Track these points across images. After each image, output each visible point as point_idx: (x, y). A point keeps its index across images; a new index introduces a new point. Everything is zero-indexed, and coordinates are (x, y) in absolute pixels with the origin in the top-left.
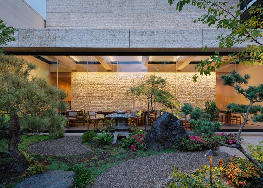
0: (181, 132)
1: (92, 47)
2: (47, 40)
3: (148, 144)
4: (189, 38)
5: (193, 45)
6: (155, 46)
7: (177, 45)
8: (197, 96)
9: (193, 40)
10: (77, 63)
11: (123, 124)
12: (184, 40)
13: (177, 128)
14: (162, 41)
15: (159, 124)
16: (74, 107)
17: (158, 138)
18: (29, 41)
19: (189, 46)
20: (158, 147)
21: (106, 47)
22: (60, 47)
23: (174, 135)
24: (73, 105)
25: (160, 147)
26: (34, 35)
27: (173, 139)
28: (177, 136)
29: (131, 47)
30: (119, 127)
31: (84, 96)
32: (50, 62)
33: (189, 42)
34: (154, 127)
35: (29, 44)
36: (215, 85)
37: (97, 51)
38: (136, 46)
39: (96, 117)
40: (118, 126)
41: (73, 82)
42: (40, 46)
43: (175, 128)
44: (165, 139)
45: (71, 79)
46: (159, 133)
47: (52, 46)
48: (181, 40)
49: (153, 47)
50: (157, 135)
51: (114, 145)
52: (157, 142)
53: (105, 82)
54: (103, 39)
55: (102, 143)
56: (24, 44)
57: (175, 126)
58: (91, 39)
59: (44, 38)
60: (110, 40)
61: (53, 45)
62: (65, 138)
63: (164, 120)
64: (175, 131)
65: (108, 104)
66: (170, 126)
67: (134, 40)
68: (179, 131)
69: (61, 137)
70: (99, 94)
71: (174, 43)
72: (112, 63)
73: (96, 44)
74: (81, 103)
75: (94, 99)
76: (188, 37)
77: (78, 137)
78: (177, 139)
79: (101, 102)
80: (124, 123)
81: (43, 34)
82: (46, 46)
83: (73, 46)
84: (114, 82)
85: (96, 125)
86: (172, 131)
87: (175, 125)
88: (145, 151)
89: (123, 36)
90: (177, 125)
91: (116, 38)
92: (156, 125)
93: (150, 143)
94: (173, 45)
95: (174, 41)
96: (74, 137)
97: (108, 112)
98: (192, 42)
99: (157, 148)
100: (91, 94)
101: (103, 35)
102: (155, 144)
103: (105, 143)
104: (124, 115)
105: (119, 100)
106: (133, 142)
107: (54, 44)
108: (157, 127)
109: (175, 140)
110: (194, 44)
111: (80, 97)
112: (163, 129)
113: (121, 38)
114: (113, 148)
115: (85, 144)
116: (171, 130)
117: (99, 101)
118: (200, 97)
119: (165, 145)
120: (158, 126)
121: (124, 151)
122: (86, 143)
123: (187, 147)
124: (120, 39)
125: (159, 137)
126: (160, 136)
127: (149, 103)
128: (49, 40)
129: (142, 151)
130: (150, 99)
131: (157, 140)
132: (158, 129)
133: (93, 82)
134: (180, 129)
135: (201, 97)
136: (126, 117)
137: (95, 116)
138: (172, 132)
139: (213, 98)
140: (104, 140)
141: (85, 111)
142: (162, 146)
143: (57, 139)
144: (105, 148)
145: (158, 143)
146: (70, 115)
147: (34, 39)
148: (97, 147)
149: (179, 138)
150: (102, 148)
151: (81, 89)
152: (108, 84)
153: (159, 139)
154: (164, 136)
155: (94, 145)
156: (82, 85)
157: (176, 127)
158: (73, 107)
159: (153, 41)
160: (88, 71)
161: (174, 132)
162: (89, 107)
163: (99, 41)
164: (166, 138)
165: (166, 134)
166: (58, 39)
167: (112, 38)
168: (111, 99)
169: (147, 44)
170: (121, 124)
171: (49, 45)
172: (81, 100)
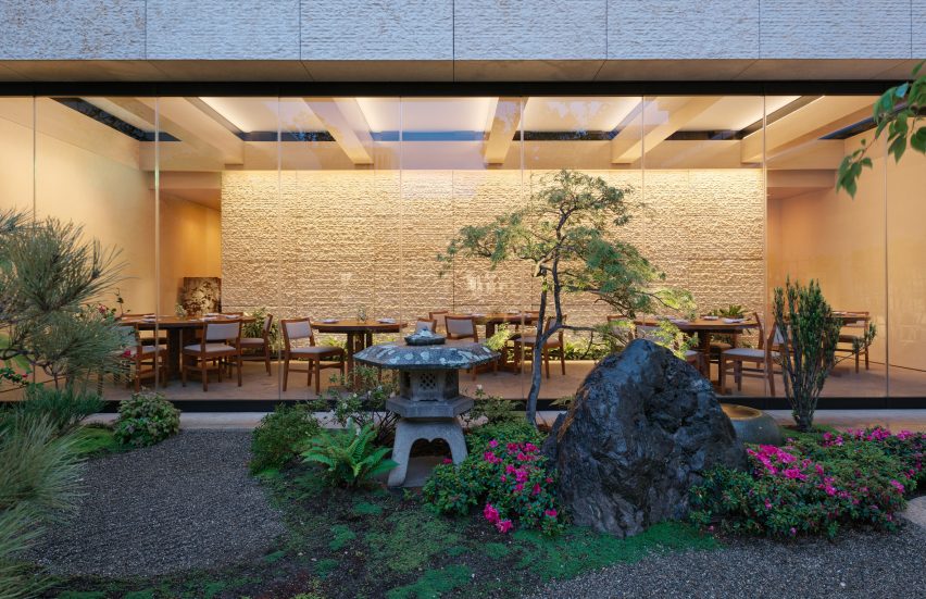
0: (717, 438)
1: (295, 57)
2: (109, 30)
3: (568, 497)
4: (701, 21)
5: (718, 49)
6: (560, 52)
7: (654, 49)
8: (690, 259)
9: (718, 26)
10: (243, 136)
11: (435, 390)
12: (679, 28)
13: (699, 419)
14: (588, 33)
15: (616, 400)
16: (231, 301)
17: (615, 473)
18: (36, 33)
19: (703, 55)
20: (619, 516)
21: (355, 57)
22: (162, 57)
23: (685, 449)
24: (227, 294)
25: (627, 519)
26: (54, 10)
27: (681, 474)
28: (701, 454)
29: (458, 57)
30: (420, 409)
31: (268, 261)
32: (141, 131)
33: (701, 38)
34: (593, 414)
35: (36, 49)
36: (758, 220)
37: (317, 79)
38: (479, 52)
39: (313, 344)
40: (416, 399)
41: (229, 209)
42: (83, 57)
43: (686, 416)
44: (648, 475)
45: (223, 197)
46: (622, 448)
47: (133, 52)
48: (667, 27)
49: (551, 58)
50: (612, 454)
51: (398, 489)
52: (609, 489)
53: (347, 207)
54: (343, 26)
55: (342, 484)
56: (14, 49)
57: (689, 406)
58: (294, 23)
59: (97, 23)
60: (373, 30)
61: (132, 49)
62: (183, 442)
63: (637, 379)
64: (690, 434)
65: (360, 288)
66: (665, 408)
67: (471, 30)
68: (709, 433)
69: (166, 436)
70: (326, 252)
71: (641, 39)
72: (374, 136)
73: (313, 46)
74: (260, 284)
75: (307, 271)
76: (699, 16)
77: (237, 434)
78: (698, 473)
79: (334, 283)
80: (441, 386)
81: (93, 6)
82: (105, 55)
83: (216, 52)
84: (380, 209)
85: (314, 375)
86: (674, 430)
87: (687, 403)
88: (554, 536)
89: (427, 12)
90: (695, 404)
91: (397, 19)
92: (602, 407)
93: (576, 496)
94: (636, 48)
95: (640, 32)
96: (222, 434)
97: (362, 323)
98: (713, 37)
99: (612, 521)
100: (294, 253)
101: (341, 7)
102: (604, 500)
103: (355, 483)
104: (441, 353)
105: (397, 273)
106: (489, 487)
107: (137, 47)
108: (606, 416)
109: (688, 475)
110: (723, 42)
111: (256, 265)
112: (636, 423)
113: (419, 20)
114: (392, 519)
115: (261, 484)
116: (668, 429)
117: (326, 277)
118: (701, 262)
119: (649, 508)
120: (613, 409)
121: (453, 538)
122: (269, 475)
123: (765, 516)
124: (415, 23)
125: (621, 466)
126: (624, 463)
127: (545, 293)
128: (117, 29)
129: (537, 540)
130: (550, 275)
131: (613, 479)
132: (614, 427)
133: (304, 207)
134: (711, 421)
135: (705, 263)
136: (452, 362)
137: (312, 339)
138: (675, 435)
139: (751, 267)
140: (351, 470)
141: (271, 317)
142: (635, 511)
143: (145, 445)
144: (356, 519)
145: (617, 497)
146: (209, 336)
147: (56, 26)
148: (316, 504)
149: (708, 465)
150: (343, 519)
151: (259, 233)
152: (358, 215)
153: (619, 479)
154: (645, 461)
155: (305, 495)
156: (260, 218)
157: (691, 413)
158: (226, 302)
159: (552, 33)
160: (279, 165)
161: (681, 437)
162: (290, 299)
163: (327, 34)
164: (651, 472)
165: (653, 451)
166: (154, 25)
167: (381, 19)
168: (370, 270)
169: (527, 46)
170: (428, 390)
171: (118, 49)
172: (258, 274)
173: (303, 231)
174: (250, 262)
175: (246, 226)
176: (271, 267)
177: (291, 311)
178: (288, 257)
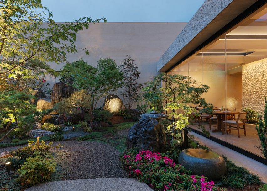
41: (244, 77)
100: (261, 88)
151: (251, 83)
156: (252, 78)
172: (251, 96)
173: (264, 80)
174: (249, 92)
175: (248, 81)
176: (255, 93)
177: (260, 108)
178: (259, 90)
